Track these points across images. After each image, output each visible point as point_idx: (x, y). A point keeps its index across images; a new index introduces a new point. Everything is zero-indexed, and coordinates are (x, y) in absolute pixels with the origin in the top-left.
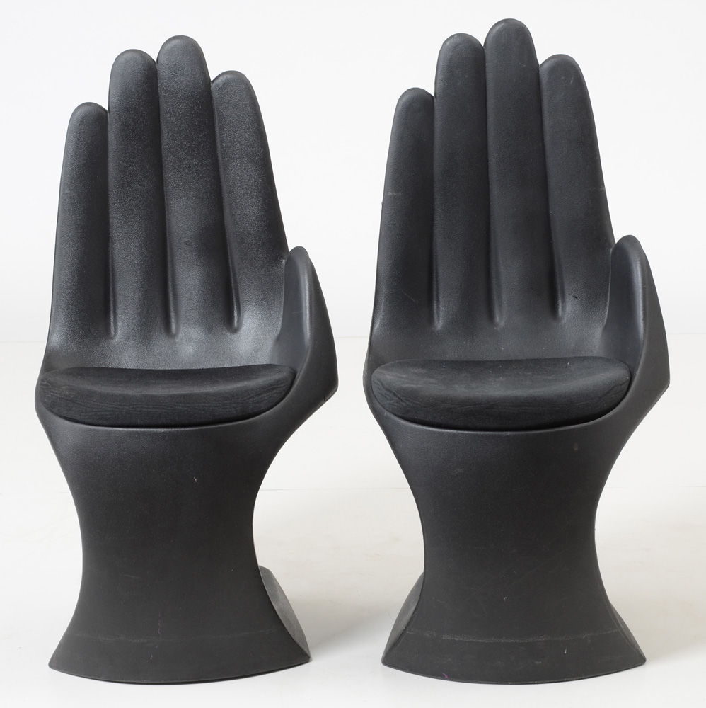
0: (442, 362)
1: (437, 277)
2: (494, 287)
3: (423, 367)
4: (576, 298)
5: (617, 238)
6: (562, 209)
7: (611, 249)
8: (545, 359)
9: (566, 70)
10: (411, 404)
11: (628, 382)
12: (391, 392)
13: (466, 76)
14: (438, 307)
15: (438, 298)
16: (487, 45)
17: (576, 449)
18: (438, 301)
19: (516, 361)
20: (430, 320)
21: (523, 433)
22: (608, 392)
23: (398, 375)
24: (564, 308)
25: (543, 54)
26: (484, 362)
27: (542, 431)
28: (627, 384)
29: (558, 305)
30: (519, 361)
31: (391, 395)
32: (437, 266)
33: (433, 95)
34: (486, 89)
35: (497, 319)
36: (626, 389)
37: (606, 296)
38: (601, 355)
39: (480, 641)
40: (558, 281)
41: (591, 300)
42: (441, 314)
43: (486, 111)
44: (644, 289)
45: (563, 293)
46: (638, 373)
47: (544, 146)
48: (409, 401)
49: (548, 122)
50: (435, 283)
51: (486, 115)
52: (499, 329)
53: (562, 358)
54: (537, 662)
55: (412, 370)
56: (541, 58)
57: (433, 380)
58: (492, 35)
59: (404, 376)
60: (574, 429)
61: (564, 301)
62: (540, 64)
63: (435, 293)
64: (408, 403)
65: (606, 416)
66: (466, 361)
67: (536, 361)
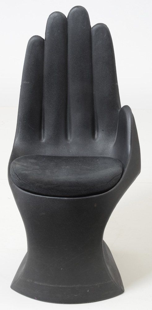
0: (44, 157)
1: (44, 119)
2: (68, 124)
3: (35, 159)
4: (103, 130)
5: (122, 106)
6: (99, 92)
7: (119, 110)
8: (88, 157)
9: (103, 30)
10: (24, 182)
11: (121, 174)
12: (16, 175)
13: (59, 31)
14: (44, 132)
15: (44, 128)
16: (69, 17)
17: (95, 206)
18: (44, 129)
19: (76, 157)
20: (40, 138)
21: (72, 198)
22: (112, 180)
23: (23, 164)
24: (98, 135)
25: (93, 23)
26: (62, 157)
27: (80, 198)
28: (121, 175)
29: (95, 133)
30: (77, 157)
31: (16, 176)
32: (44, 114)
33: (44, 39)
34: (67, 37)
35: (69, 138)
36: (120, 177)
37: (116, 131)
38: (112, 157)
39: (50, 286)
40: (96, 123)
41: (109, 132)
42: (45, 135)
43: (67, 47)
44: (131, 131)
45: (98, 128)
46: (126, 169)
47: (92, 64)
48: (23, 180)
49: (94, 53)
50: (43, 121)
51: (67, 49)
52: (69, 143)
53: (95, 157)
54: (75, 295)
55: (30, 161)
56: (92, 24)
57: (37, 167)
58: (71, 13)
59: (25, 164)
60: (95, 197)
61: (98, 131)
62: (92, 27)
63: (43, 126)
64: (22, 181)
65: (110, 191)
66: (54, 156)
67: (84, 158)
